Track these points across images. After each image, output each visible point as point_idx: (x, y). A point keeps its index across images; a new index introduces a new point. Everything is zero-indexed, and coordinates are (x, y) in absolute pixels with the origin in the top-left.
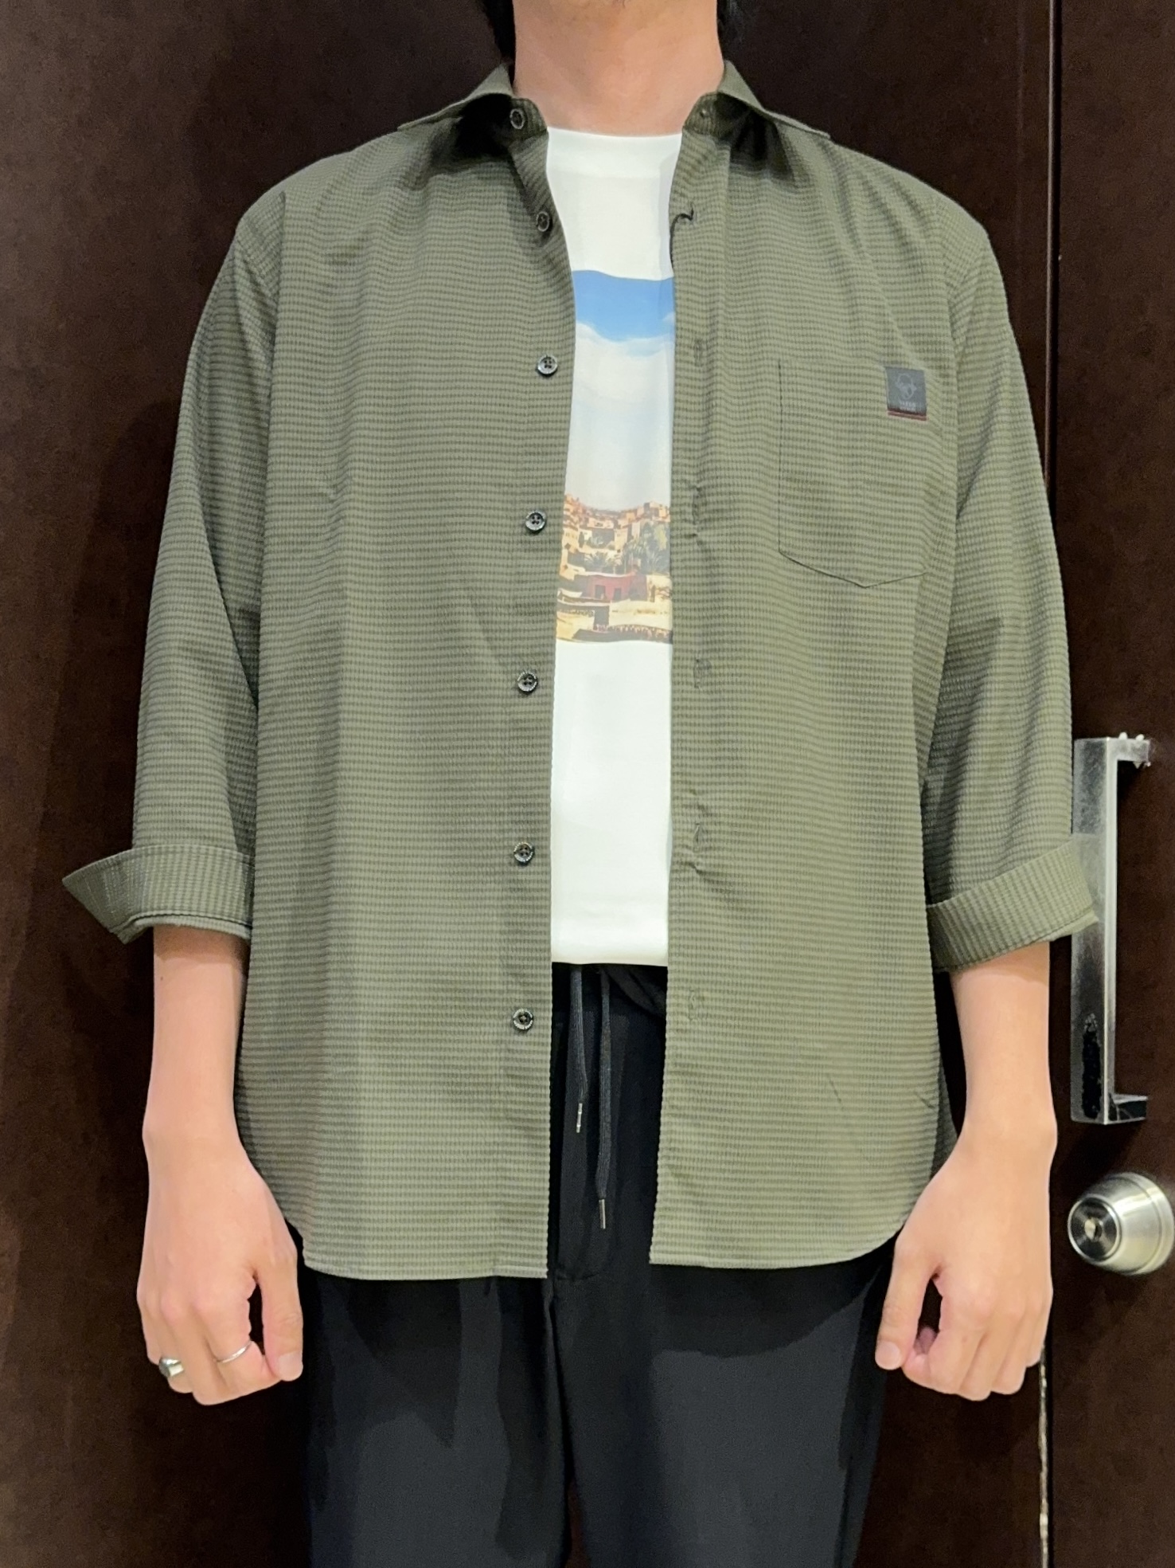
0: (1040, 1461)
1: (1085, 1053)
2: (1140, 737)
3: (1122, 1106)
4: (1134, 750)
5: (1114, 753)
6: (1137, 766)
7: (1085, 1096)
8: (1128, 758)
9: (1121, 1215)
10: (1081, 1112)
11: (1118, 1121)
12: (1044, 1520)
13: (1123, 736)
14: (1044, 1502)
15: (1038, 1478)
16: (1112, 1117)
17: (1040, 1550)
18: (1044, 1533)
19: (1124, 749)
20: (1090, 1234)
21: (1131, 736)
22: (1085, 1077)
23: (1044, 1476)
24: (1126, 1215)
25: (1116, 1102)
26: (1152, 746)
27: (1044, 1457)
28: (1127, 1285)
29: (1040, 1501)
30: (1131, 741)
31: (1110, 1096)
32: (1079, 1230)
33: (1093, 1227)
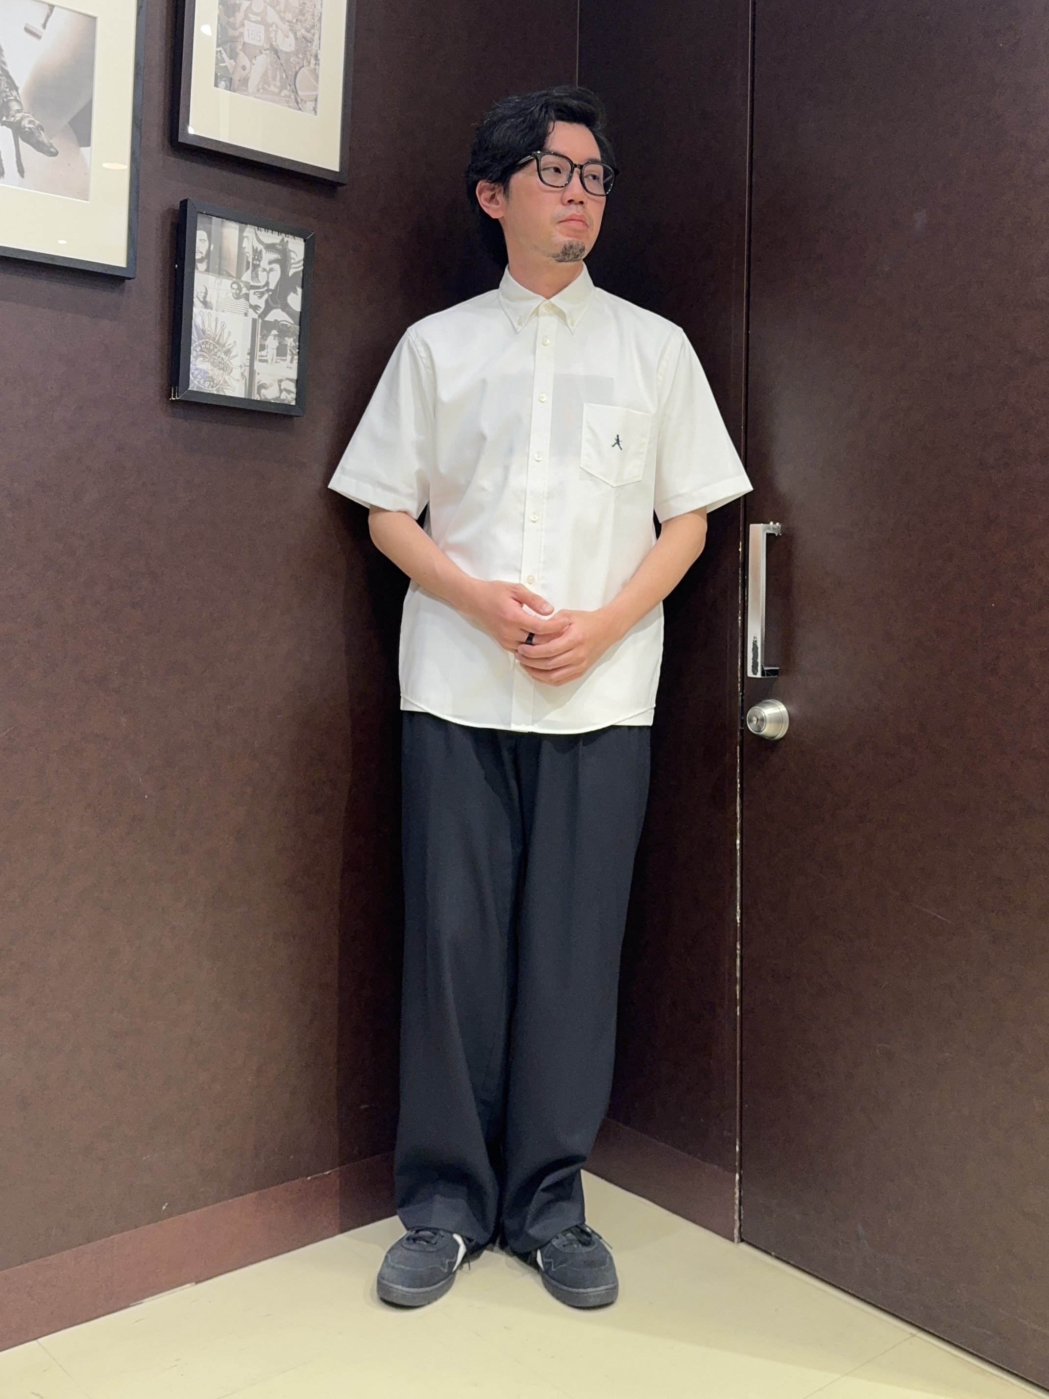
0: (737, 818)
1: (753, 649)
2: (778, 524)
3: (767, 671)
4: (774, 529)
5: (764, 530)
6: (777, 535)
7: (753, 666)
8: (771, 532)
9: (767, 716)
10: (752, 673)
11: (766, 677)
12: (738, 842)
13: (771, 523)
14: (738, 834)
15: (736, 824)
16: (763, 673)
17: (736, 855)
18: (738, 847)
19: (769, 528)
20: (755, 722)
21: (775, 523)
22: (753, 659)
23: (738, 823)
24: (768, 715)
25: (765, 669)
26: (781, 528)
27: (738, 816)
28: (770, 744)
29: (736, 834)
30: (774, 526)
31: (762, 666)
32: (751, 721)
33: (756, 719)
